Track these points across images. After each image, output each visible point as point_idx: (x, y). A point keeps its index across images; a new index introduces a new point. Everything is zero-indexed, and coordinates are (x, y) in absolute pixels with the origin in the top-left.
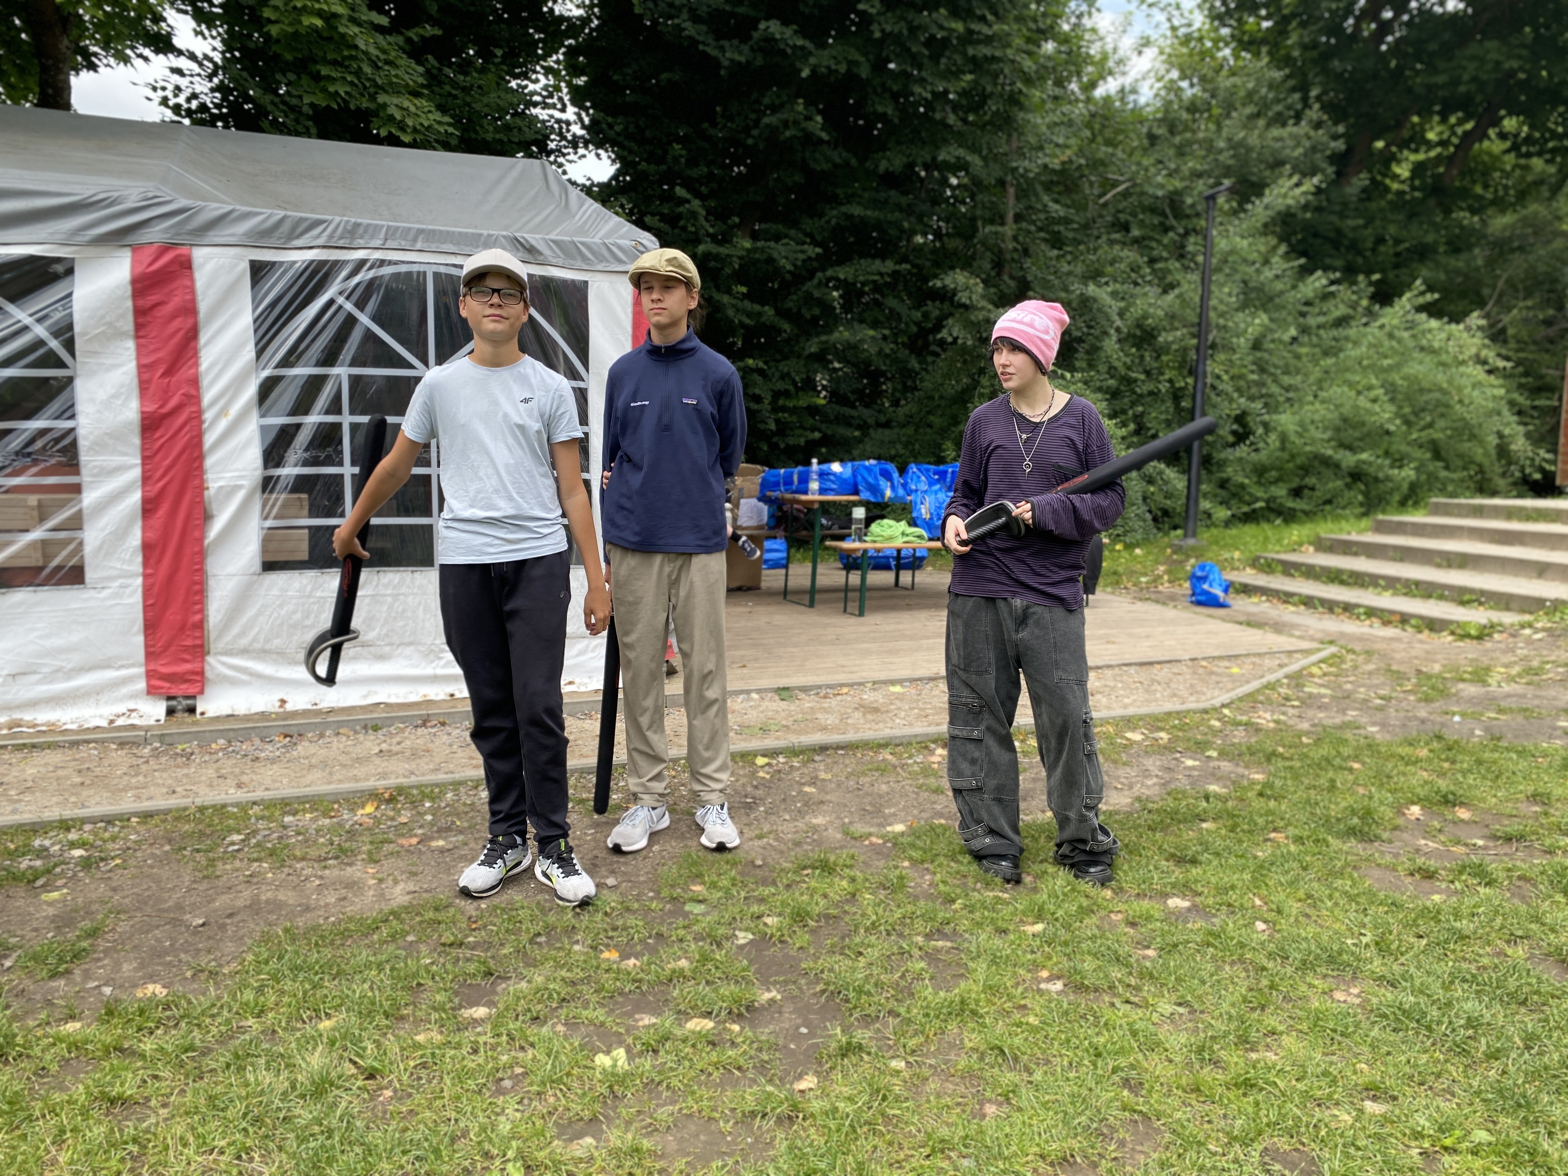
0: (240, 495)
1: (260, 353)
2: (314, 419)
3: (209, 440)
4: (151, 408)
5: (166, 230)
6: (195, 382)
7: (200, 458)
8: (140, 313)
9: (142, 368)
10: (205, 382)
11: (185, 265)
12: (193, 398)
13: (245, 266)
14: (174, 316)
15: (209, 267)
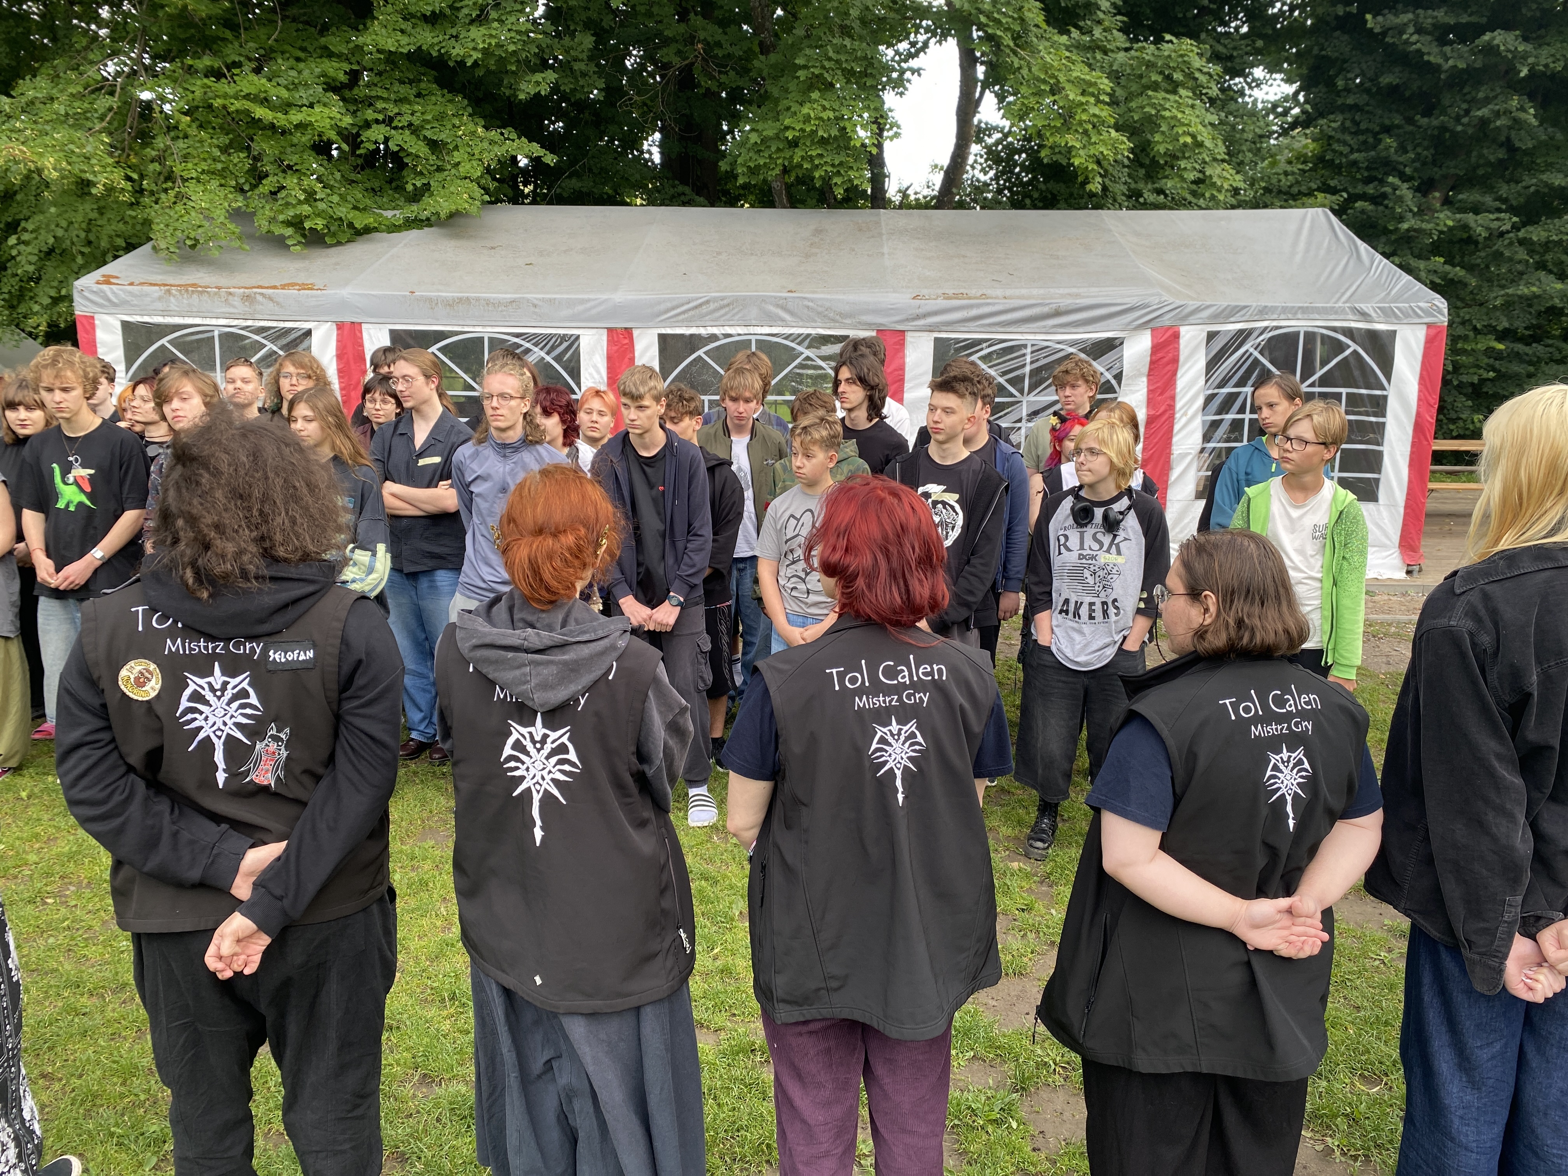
0: (1189, 458)
1: (1207, 381)
2: (1230, 416)
3: (1177, 428)
4: (1152, 413)
5: (1169, 319)
6: (1173, 398)
7: (1171, 438)
8: (1152, 363)
9: (1150, 392)
10: (1178, 398)
11: (1176, 336)
12: (1171, 407)
13: (1205, 335)
14: (1168, 364)
15: (1188, 336)
